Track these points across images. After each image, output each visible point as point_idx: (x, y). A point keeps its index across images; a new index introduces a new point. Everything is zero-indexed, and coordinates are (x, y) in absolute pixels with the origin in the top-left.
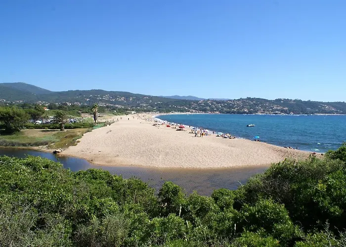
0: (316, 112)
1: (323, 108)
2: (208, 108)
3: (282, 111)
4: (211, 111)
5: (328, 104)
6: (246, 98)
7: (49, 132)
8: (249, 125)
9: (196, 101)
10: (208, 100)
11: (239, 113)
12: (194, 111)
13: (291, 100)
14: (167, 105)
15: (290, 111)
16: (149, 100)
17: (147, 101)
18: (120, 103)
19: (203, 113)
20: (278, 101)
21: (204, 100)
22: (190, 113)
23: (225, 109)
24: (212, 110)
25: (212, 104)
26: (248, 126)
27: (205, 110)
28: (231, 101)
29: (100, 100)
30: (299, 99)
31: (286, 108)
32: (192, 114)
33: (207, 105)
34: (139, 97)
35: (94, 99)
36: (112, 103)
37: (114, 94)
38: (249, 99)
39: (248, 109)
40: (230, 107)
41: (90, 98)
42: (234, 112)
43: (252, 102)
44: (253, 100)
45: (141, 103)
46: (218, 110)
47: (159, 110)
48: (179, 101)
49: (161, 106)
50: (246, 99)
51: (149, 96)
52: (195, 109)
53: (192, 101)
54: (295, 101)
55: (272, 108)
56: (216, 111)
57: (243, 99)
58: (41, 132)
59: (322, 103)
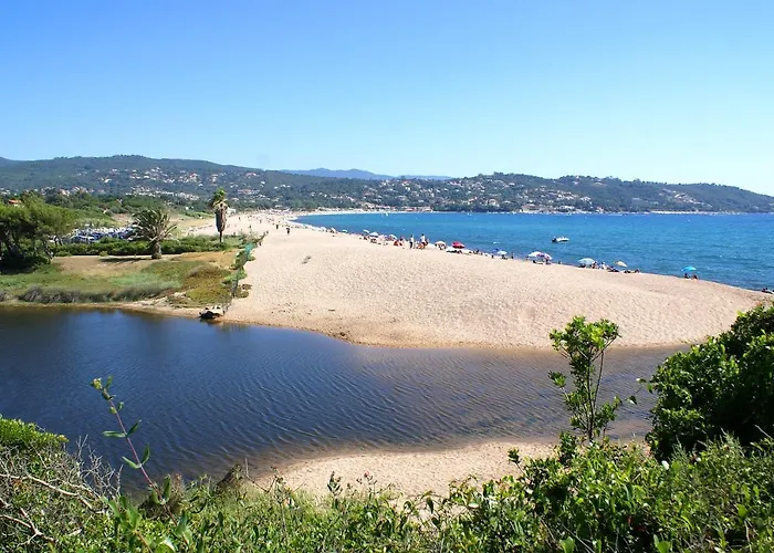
0: (655, 208)
1: (669, 198)
2: (404, 198)
3: (578, 205)
4: (411, 206)
5: (680, 188)
6: (492, 174)
7: (126, 264)
8: (558, 240)
9: (375, 183)
10: (403, 179)
11: (478, 209)
12: (371, 206)
13: (596, 179)
14: (304, 190)
15: (596, 205)
16: (259, 180)
17: (254, 184)
18: (189, 188)
19: (394, 211)
20: (567, 182)
21: (393, 180)
22: (362, 211)
23: (445, 201)
24: (414, 203)
25: (413, 189)
26: (554, 241)
27: (396, 204)
28: (457, 180)
29: (138, 182)
30: (615, 177)
31: (586, 198)
32: (369, 212)
33: (402, 191)
34: (233, 174)
35: (122, 181)
36: (167, 187)
37: (172, 167)
38: (498, 176)
39: (499, 202)
40: (454, 196)
41: (112, 176)
42: (466, 209)
43: (507, 183)
44: (508, 178)
45: (242, 187)
46: (427, 202)
47: (288, 205)
48: (332, 183)
49: (291, 194)
50: (493, 177)
51: (259, 172)
52: (372, 202)
53: (364, 182)
54: (605, 180)
55: (553, 198)
56: (422, 205)
57: (484, 177)
58: (105, 265)
59: (665, 185)
